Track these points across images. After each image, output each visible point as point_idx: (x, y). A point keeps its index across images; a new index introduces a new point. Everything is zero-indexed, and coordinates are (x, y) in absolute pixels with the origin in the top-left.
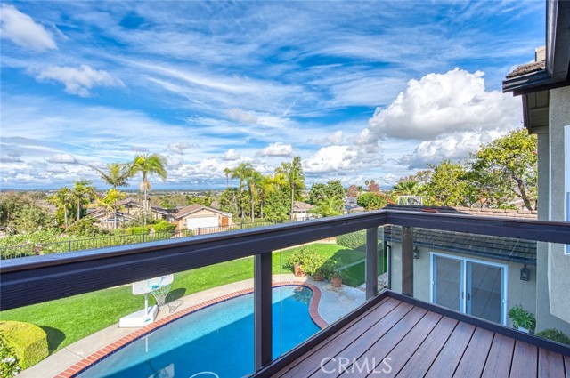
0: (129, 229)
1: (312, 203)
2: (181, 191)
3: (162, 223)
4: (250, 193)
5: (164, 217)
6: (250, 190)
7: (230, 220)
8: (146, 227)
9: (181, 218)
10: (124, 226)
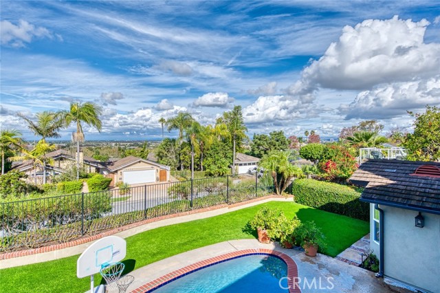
0: (60, 184)
1: (253, 155)
2: (113, 141)
3: (96, 178)
4: (190, 144)
5: (98, 170)
6: (190, 141)
7: (168, 173)
8: (78, 181)
9: (116, 171)
10: (54, 181)
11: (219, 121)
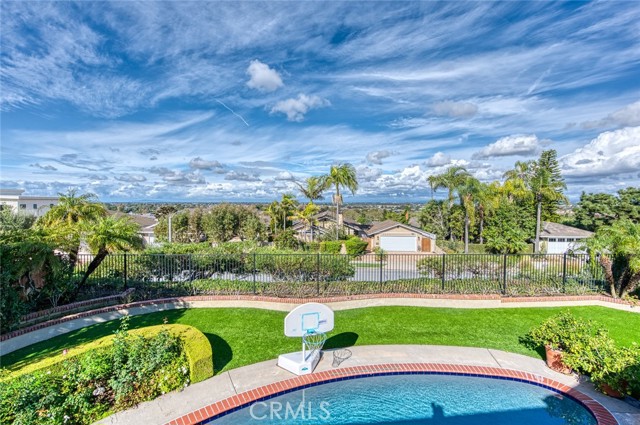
0: (323, 243)
2: (379, 204)
3: (354, 240)
4: (463, 208)
5: (356, 233)
6: (462, 204)
7: (433, 243)
8: (337, 242)
9: (373, 235)
11: (512, 175)
